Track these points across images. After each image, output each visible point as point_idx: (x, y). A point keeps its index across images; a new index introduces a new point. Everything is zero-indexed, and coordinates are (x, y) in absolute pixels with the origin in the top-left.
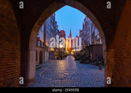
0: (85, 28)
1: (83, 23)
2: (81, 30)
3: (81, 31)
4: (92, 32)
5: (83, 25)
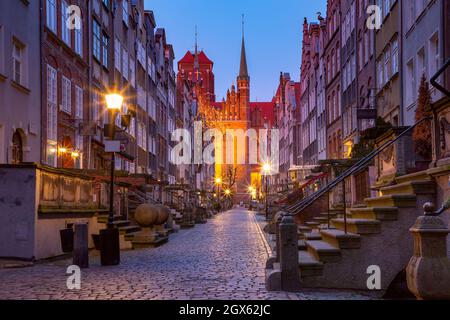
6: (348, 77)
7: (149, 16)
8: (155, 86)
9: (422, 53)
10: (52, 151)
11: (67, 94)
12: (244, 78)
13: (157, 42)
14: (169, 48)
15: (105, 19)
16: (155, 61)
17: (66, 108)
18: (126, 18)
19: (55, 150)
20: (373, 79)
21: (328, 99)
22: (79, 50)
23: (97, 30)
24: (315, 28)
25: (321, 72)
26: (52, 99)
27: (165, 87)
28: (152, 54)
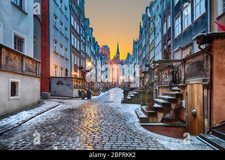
0: (144, 32)
1: (140, 26)
2: (136, 40)
3: (135, 43)
4: (165, 32)
5: (141, 28)
6: (144, 56)
7: (94, 39)
8: (95, 56)
9: (158, 53)
10: (73, 73)
11: (76, 60)
12: (118, 53)
13: (96, 45)
14: (98, 46)
15: (84, 41)
16: (95, 50)
17: (76, 63)
18: (88, 40)
19: (74, 73)
20: (149, 57)
21: (139, 61)
22: (78, 49)
23: (82, 44)
24: (136, 42)
25: (137, 54)
26: (73, 61)
27: (98, 56)
28: (95, 48)
